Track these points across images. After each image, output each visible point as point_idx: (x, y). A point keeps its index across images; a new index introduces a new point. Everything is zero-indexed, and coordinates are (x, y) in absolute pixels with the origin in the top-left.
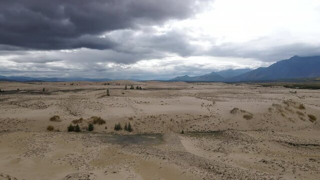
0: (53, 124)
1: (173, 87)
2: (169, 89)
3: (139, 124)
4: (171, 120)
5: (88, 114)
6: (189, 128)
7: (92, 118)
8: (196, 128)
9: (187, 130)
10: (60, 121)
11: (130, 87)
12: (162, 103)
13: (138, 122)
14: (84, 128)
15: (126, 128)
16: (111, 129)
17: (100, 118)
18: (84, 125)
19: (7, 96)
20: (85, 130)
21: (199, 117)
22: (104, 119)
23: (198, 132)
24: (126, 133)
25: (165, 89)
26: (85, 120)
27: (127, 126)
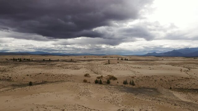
0: (86, 78)
1: (148, 59)
2: (146, 60)
3: (139, 81)
4: (161, 80)
5: (105, 74)
6: (175, 86)
7: (108, 76)
8: (181, 86)
9: (173, 87)
10: (90, 77)
11: (120, 59)
12: (150, 68)
13: (138, 79)
14: (104, 82)
15: (130, 83)
16: (121, 83)
17: (113, 76)
18: (104, 80)
19: (55, 63)
20: (105, 83)
21: (181, 78)
22: (116, 77)
23: (183, 89)
24: (131, 86)
25: (144, 60)
26: (104, 77)
27: (132, 82)
